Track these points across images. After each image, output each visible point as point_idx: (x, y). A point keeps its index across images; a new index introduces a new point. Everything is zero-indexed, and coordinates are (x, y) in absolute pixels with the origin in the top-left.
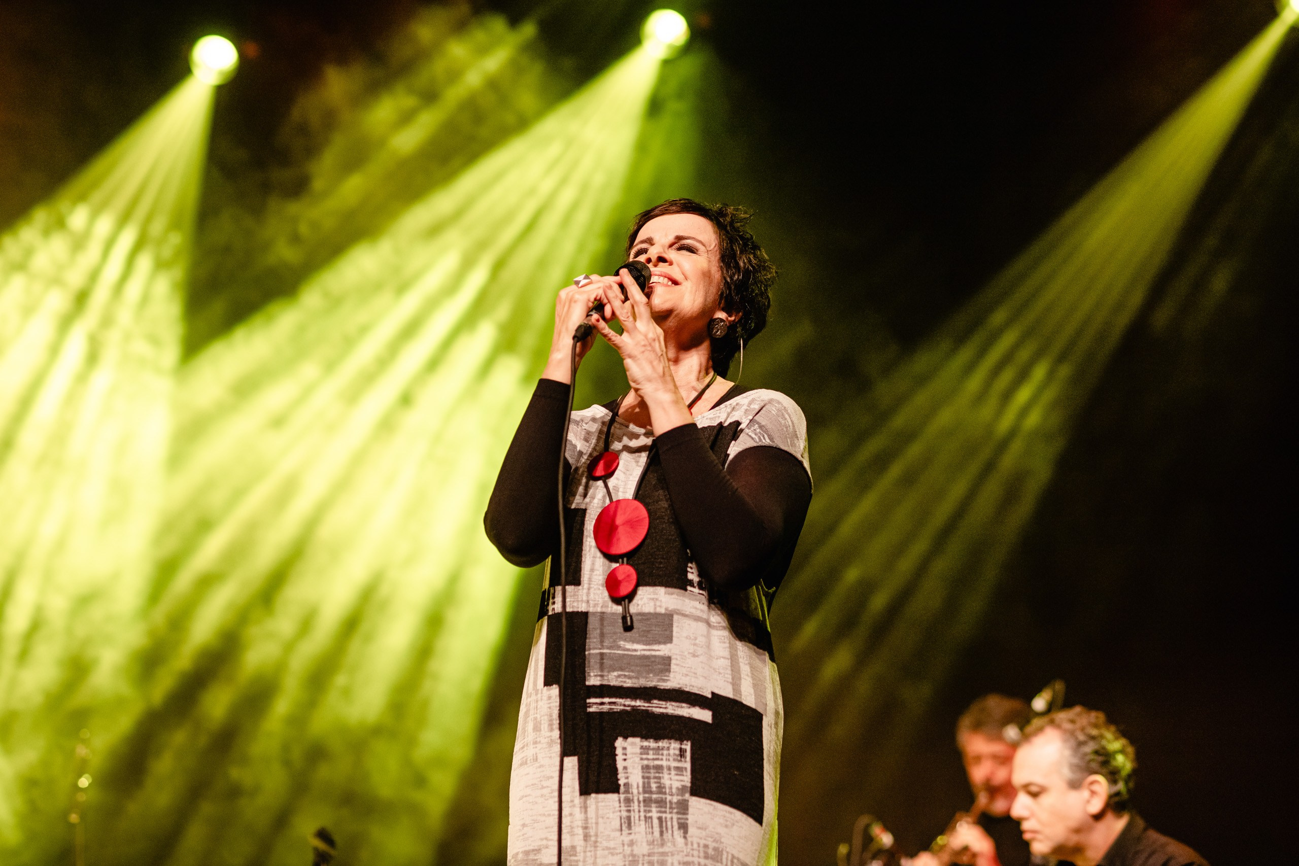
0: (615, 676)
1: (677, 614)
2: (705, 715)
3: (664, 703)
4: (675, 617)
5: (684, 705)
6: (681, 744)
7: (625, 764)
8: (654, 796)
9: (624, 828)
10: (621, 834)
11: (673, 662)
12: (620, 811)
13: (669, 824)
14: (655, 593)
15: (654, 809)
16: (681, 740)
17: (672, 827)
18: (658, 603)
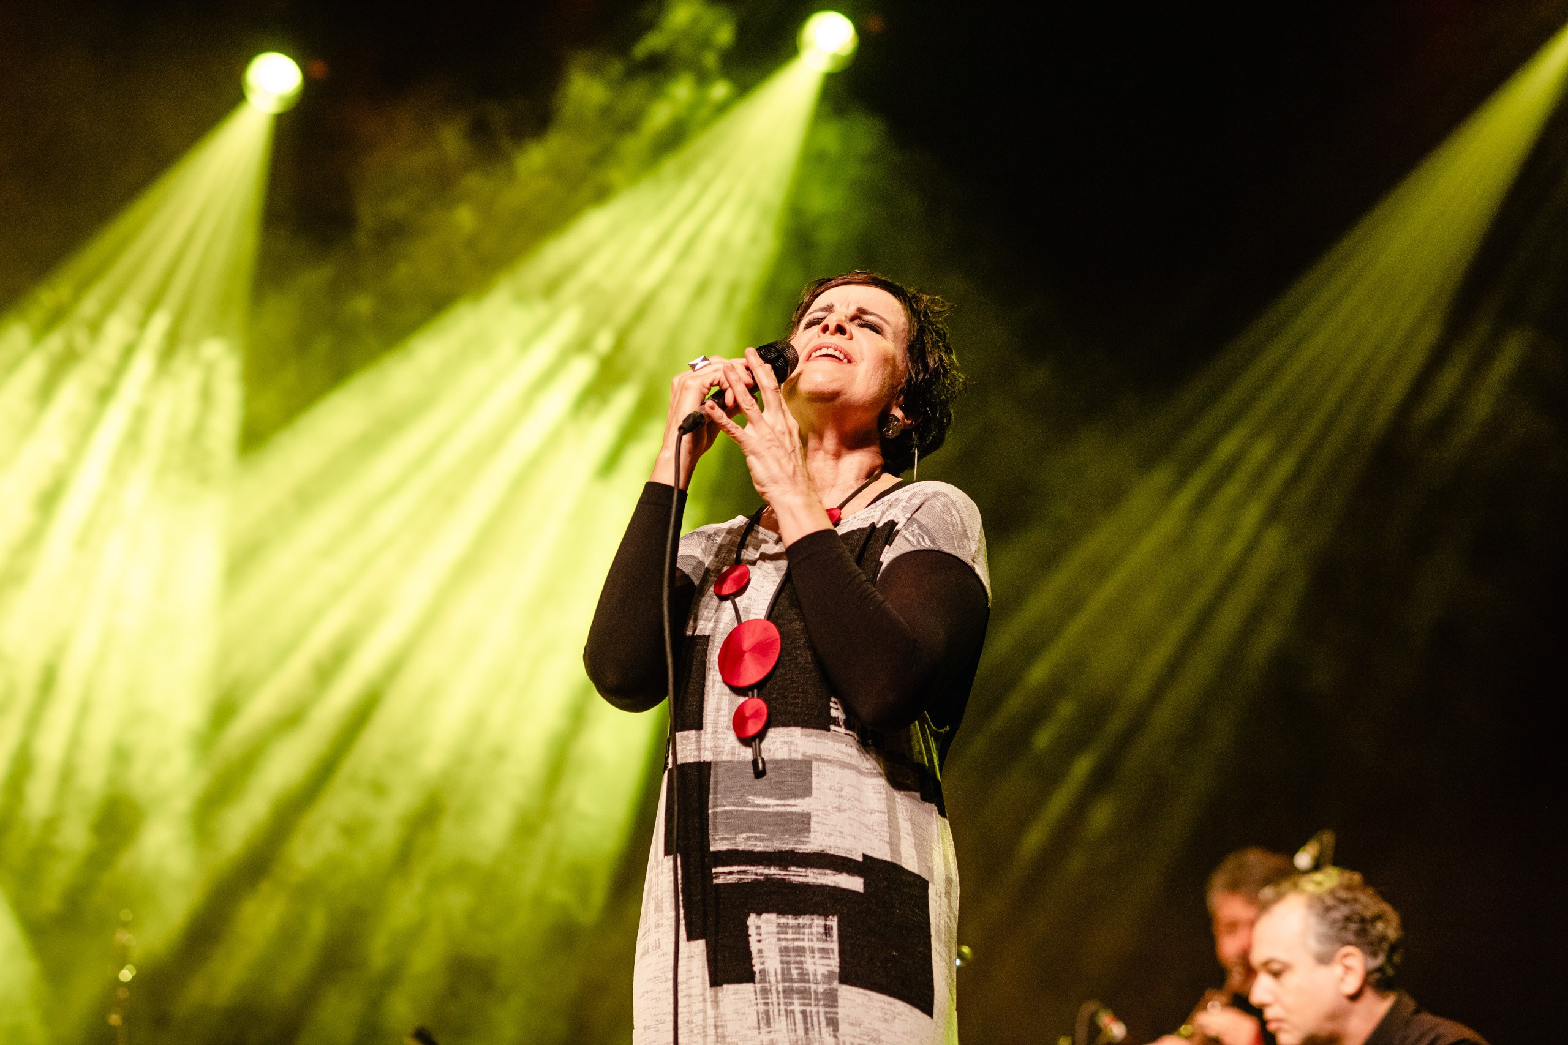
0: (743, 838)
1: (817, 760)
2: (855, 883)
3: (803, 870)
4: (815, 764)
5: (828, 871)
6: (826, 920)
7: (760, 946)
8: (796, 985)
9: (762, 1025)
10: (760, 1033)
11: (813, 819)
12: (757, 1004)
13: (815, 1019)
14: (789, 735)
15: (796, 1002)
16: (826, 917)
17: (819, 1024)
18: (793, 748)
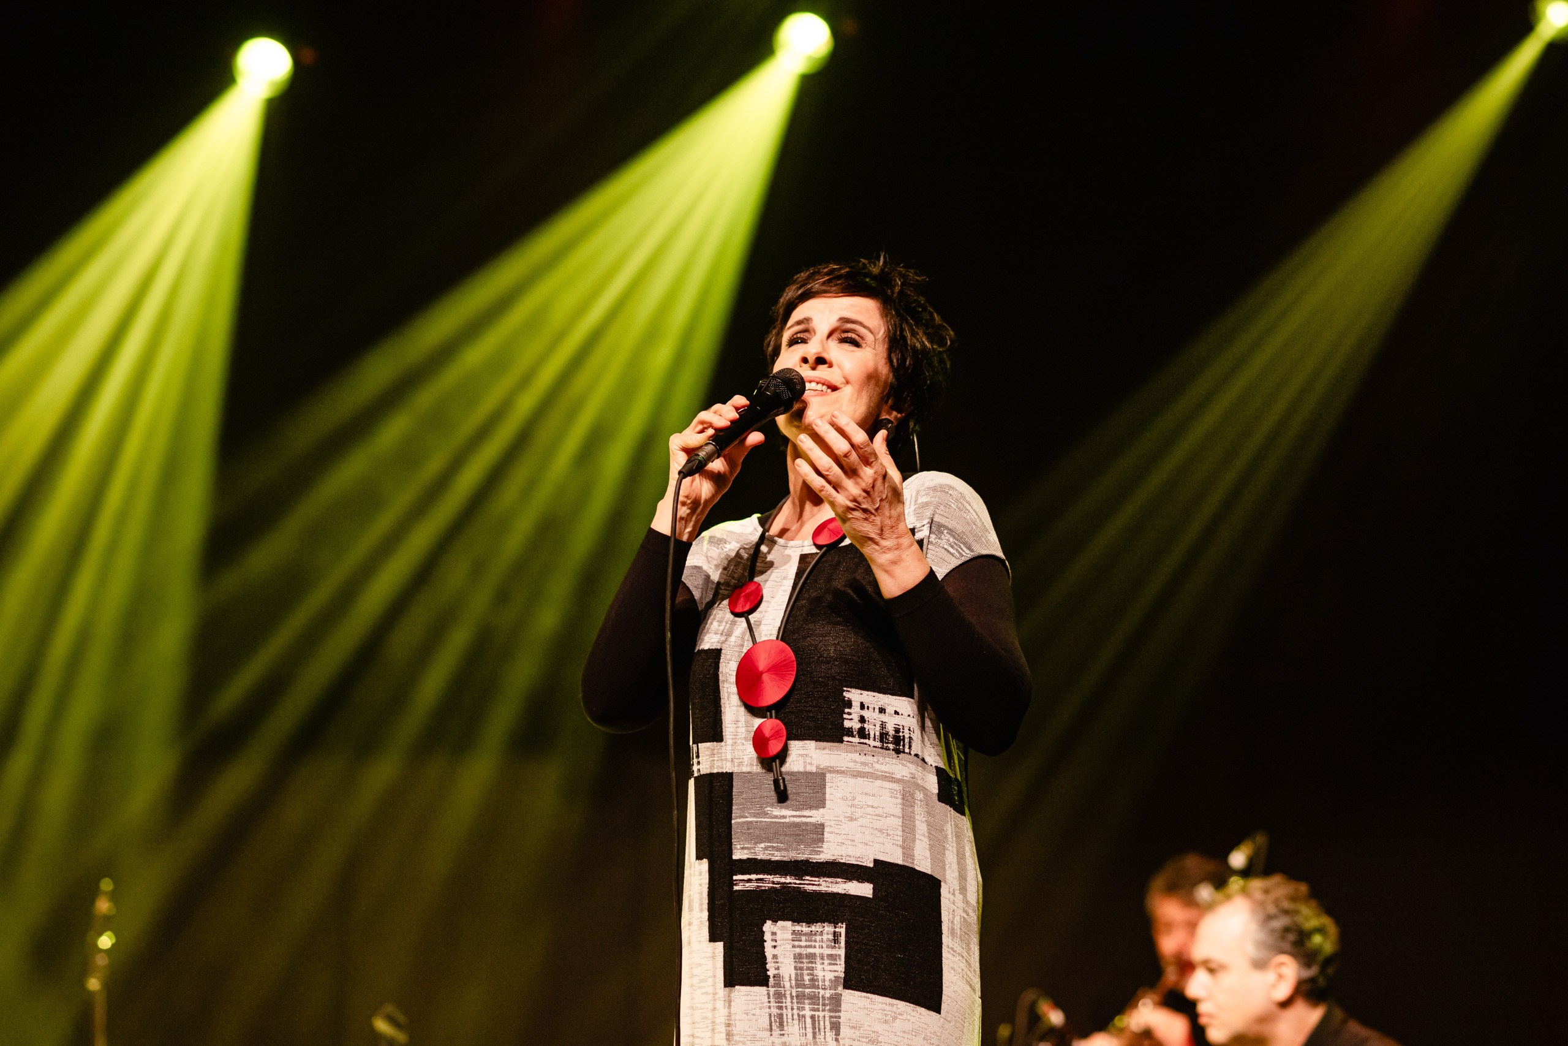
0: (762, 848)
1: (830, 772)
2: (865, 890)
3: (817, 879)
4: (828, 776)
5: (839, 880)
6: (835, 927)
7: (775, 952)
8: (807, 991)
9: (774, 1027)
10: (771, 1035)
11: (827, 829)
12: (770, 1008)
13: (822, 1023)
14: (804, 748)
15: (807, 1007)
16: (835, 922)
17: (825, 1029)
18: (808, 760)
